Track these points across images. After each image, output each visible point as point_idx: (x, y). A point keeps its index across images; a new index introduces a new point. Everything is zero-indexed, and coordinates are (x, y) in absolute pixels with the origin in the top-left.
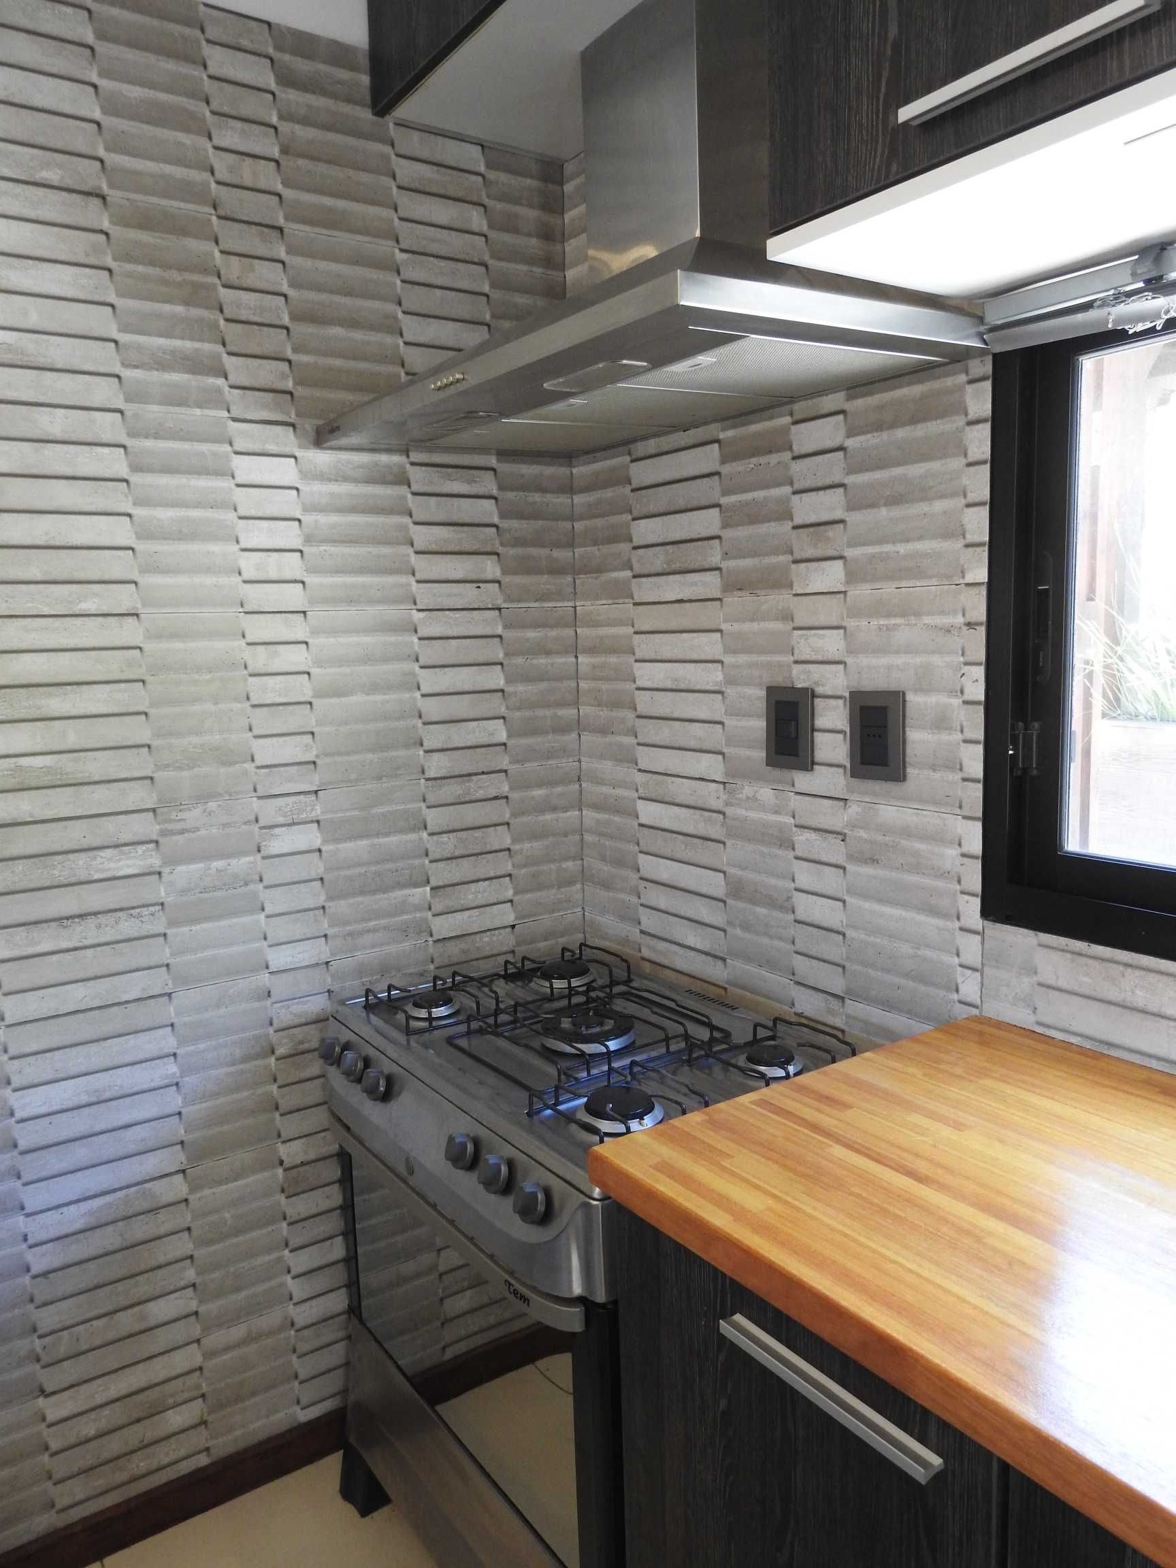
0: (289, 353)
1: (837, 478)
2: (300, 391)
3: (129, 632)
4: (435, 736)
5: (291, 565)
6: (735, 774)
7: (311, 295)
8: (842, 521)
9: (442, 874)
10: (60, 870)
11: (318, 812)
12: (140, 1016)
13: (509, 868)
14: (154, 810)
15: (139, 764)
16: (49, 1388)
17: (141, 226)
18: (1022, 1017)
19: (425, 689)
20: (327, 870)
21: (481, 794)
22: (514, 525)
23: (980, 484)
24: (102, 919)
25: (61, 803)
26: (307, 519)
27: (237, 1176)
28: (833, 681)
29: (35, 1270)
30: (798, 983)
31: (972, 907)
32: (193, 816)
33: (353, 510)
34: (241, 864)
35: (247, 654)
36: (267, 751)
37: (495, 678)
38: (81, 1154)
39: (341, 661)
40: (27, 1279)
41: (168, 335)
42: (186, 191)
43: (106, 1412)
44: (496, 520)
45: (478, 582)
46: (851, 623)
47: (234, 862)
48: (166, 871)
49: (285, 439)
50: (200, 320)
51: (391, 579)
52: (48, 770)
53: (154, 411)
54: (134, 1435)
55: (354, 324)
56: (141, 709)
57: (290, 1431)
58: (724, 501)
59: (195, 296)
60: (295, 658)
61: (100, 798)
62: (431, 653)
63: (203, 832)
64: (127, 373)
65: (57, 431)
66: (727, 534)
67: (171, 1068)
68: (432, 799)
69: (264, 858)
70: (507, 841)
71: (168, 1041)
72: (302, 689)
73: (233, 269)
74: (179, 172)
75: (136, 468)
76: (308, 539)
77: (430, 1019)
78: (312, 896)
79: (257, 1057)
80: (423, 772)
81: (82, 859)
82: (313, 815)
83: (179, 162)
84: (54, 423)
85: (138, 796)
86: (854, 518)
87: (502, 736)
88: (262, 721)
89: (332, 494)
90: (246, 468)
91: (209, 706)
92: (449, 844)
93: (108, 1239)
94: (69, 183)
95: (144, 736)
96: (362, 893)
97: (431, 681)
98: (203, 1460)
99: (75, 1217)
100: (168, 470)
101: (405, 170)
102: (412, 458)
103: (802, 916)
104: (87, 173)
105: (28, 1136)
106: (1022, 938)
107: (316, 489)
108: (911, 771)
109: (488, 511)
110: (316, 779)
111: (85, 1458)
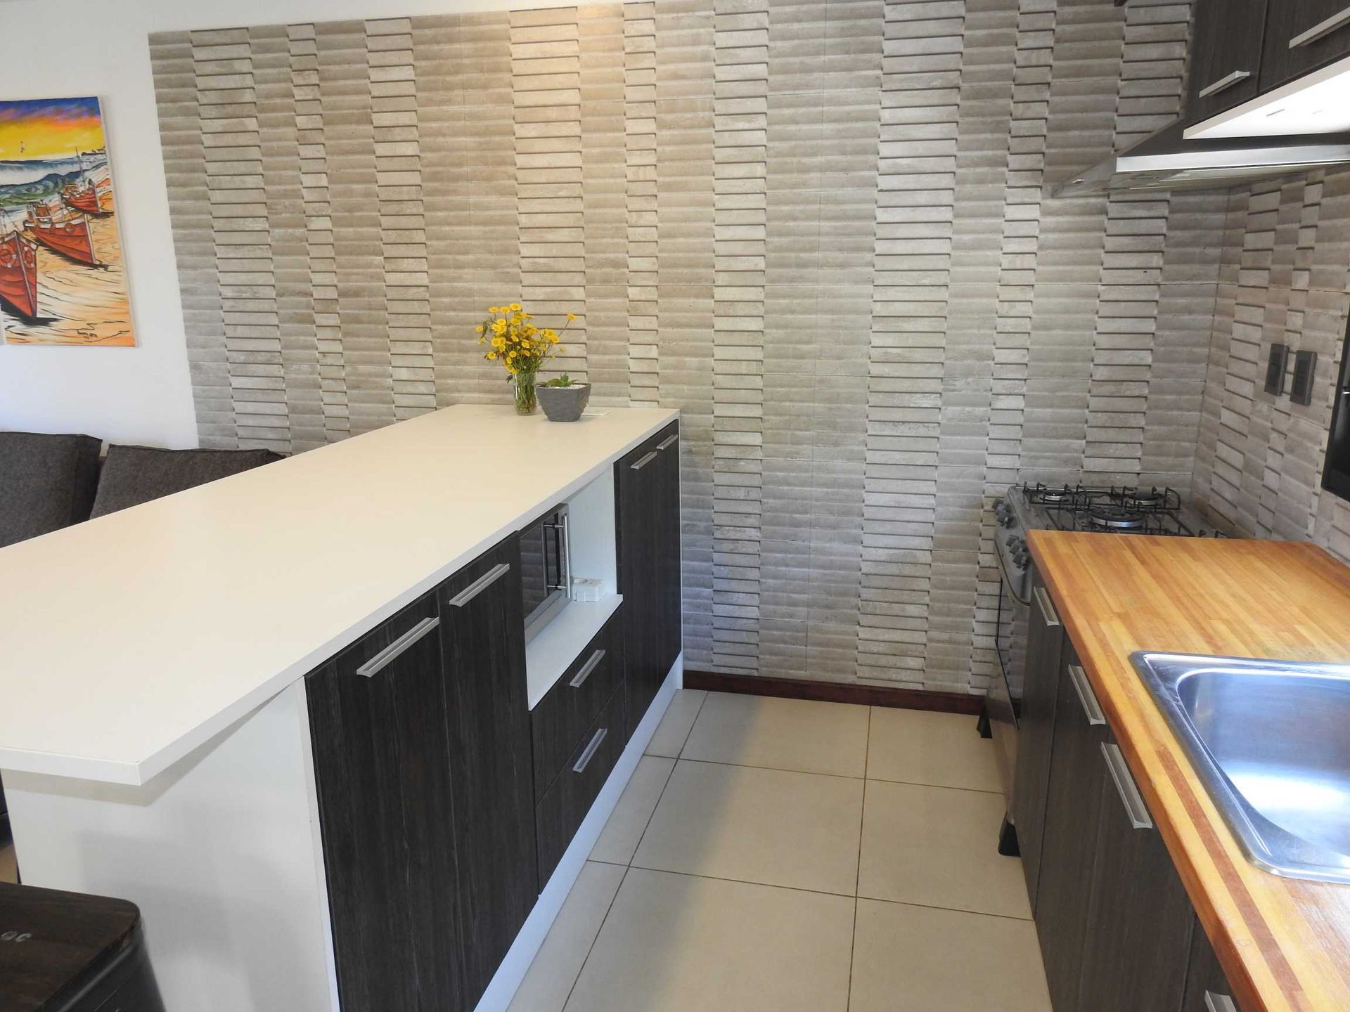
0: (1044, 149)
1: (1315, 222)
2: (1047, 169)
3: (943, 294)
4: (1102, 357)
5: (1030, 261)
6: (1256, 395)
7: (1062, 116)
8: (1312, 248)
9: (1094, 435)
10: (897, 400)
11: (1024, 390)
12: (921, 472)
13: (1141, 439)
14: (942, 379)
15: (938, 356)
16: (861, 623)
17: (975, 98)
18: (1323, 544)
19: (1100, 330)
20: (1025, 421)
21: (1128, 393)
22: (1178, 234)
24: (912, 425)
25: (902, 370)
26: (1042, 237)
27: (955, 562)
28: (1296, 347)
29: (863, 571)
30: (1258, 522)
31: (1318, 479)
32: (959, 384)
33: (1069, 230)
34: (980, 411)
35: (999, 306)
36: (1002, 356)
37: (1150, 326)
38: (888, 527)
39: (1047, 311)
40: (859, 573)
41: (981, 149)
42: (1000, 76)
43: (882, 644)
44: (1164, 231)
45: (1145, 269)
46: (1307, 310)
47: (977, 409)
48: (943, 408)
49: (1036, 195)
50: (998, 140)
51: (1088, 268)
52: (898, 355)
53: (969, 188)
54: (891, 660)
55: (1084, 127)
56: (942, 330)
57: (963, 695)
58: (1279, 227)
59: (999, 127)
60: (1024, 309)
61: (917, 370)
62: (1106, 310)
63: (963, 392)
64: (959, 171)
65: (923, 202)
66: (1276, 248)
67: (932, 501)
68: (1095, 392)
69: (992, 409)
70: (1143, 423)
71: (933, 489)
72: (1027, 325)
73: (1019, 110)
74: (997, 67)
75: (956, 216)
76: (1041, 247)
78: (1015, 432)
79: (974, 507)
80: (1091, 376)
81: (907, 397)
82: (1022, 391)
83: (998, 62)
84: (922, 198)
85: (936, 371)
86: (1318, 246)
87: (1149, 360)
88: (1001, 340)
89: (1057, 223)
90: (1011, 212)
91: (975, 331)
92: (1102, 419)
93: (894, 569)
94: (944, 85)
95: (943, 343)
96: (1044, 436)
97: (1105, 325)
98: (920, 687)
99: (882, 554)
100: (972, 216)
101: (1131, 33)
102: (1112, 198)
103: (1266, 482)
104: (954, 78)
105: (869, 513)
106: (1331, 499)
107: (1050, 221)
108: (1313, 400)
109: (1161, 226)
110: (1026, 373)
111: (871, 660)
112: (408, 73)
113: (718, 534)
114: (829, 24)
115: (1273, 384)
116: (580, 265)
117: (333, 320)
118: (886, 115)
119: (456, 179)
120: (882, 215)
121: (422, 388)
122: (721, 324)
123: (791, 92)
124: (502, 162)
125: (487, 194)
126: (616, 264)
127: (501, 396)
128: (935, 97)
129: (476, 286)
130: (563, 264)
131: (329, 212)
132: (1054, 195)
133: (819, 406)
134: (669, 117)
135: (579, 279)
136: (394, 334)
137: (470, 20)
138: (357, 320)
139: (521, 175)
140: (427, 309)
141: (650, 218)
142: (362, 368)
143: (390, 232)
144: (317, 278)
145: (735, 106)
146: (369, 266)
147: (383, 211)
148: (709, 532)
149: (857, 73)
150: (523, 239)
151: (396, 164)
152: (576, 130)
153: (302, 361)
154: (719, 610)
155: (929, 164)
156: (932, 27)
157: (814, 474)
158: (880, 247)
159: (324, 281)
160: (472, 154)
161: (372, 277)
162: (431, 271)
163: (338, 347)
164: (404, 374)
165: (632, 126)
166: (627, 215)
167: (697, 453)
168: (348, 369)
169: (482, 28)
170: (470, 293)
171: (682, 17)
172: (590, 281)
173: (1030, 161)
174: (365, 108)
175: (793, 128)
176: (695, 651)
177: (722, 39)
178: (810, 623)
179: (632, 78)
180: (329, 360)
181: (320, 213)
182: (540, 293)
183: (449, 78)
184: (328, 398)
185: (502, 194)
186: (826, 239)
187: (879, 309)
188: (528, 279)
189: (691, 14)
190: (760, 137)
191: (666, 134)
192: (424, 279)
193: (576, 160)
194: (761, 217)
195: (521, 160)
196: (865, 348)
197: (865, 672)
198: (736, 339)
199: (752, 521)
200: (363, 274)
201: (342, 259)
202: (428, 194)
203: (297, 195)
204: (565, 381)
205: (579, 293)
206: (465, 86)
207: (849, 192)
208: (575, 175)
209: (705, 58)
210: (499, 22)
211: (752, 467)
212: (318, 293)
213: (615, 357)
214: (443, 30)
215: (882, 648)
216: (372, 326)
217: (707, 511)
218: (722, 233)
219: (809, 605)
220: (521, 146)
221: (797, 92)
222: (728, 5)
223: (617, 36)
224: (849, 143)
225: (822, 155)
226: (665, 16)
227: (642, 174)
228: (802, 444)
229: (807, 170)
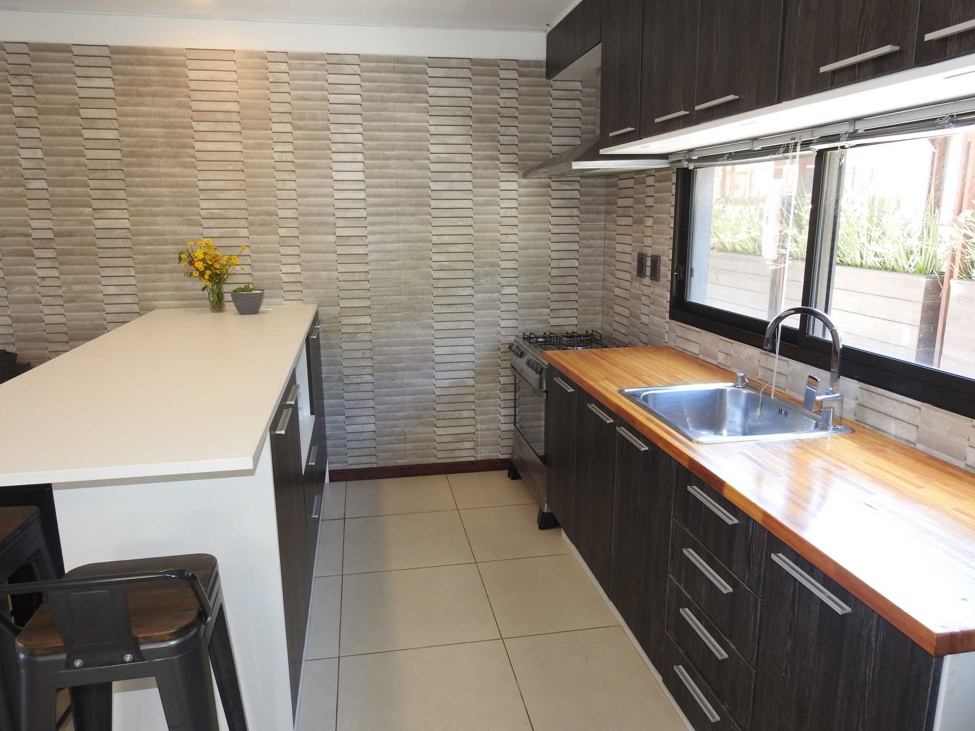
0: (517, 152)
1: (652, 194)
2: (520, 163)
3: (470, 231)
4: (554, 264)
5: (514, 212)
6: (632, 278)
7: (525, 135)
8: (653, 206)
9: (554, 305)
10: (449, 292)
11: (517, 283)
12: (466, 333)
13: (576, 306)
14: (473, 278)
15: (470, 265)
16: (437, 426)
17: (480, 123)
18: (672, 344)
19: (552, 249)
20: (519, 300)
21: (568, 282)
22: (585, 199)
23: (673, 199)
24: (458, 306)
25: (450, 274)
26: (519, 199)
27: (487, 383)
28: (650, 254)
29: (437, 394)
30: (641, 341)
31: (667, 315)
32: (483, 281)
33: (533, 196)
34: (495, 296)
35: (500, 237)
36: (504, 264)
37: (575, 246)
38: (449, 367)
39: (526, 240)
40: (434, 396)
41: (485, 151)
42: (492, 111)
43: (450, 437)
44: (578, 197)
45: (571, 216)
46: (653, 236)
47: (493, 295)
48: (475, 295)
49: (515, 177)
50: (493, 146)
51: (544, 216)
52: (448, 266)
53: (480, 172)
54: (457, 445)
55: (536, 141)
56: (471, 251)
57: (497, 459)
58: (634, 196)
59: (492, 139)
60: (513, 238)
61: (460, 274)
62: (554, 238)
63: (484, 286)
64: (474, 162)
65: (456, 179)
66: (635, 206)
67: (472, 349)
68: (552, 283)
69: (501, 295)
70: (576, 298)
71: (472, 342)
72: (515, 247)
73: (503, 130)
74: (490, 106)
75: (474, 187)
76: (519, 205)
77: (537, 341)
78: (513, 307)
79: (495, 350)
80: (550, 274)
81: (454, 290)
82: (515, 284)
83: (490, 103)
84: (455, 176)
85: (469, 274)
86: (655, 206)
87: (577, 265)
88: (503, 256)
89: (527, 192)
90: (503, 186)
91: (489, 251)
92: (557, 296)
93: (453, 391)
94: (463, 114)
95: (472, 258)
96: (529, 308)
97: (554, 247)
98: (473, 459)
99: (446, 383)
100: (483, 187)
101: (555, 94)
102: (552, 180)
103: (642, 321)
104: (467, 111)
105: (437, 359)
106: (674, 323)
107: (522, 190)
108: (661, 279)
109: (576, 194)
110: (517, 274)
111: (445, 446)
112: (108, 83)
113: (346, 381)
114: (396, 75)
115: (641, 272)
116: (244, 214)
117: (50, 253)
118: (432, 129)
119: (149, 156)
120: (433, 186)
121: (128, 299)
123: (376, 113)
124: (184, 146)
125: (174, 167)
126: (269, 214)
127: (190, 302)
128: (459, 121)
129: (168, 228)
130: (232, 214)
131: (45, 176)
132: (524, 177)
133: (404, 298)
134: (301, 123)
135: (243, 223)
136: (102, 262)
137: (156, 52)
138: (71, 253)
139: (198, 155)
140: (129, 244)
141: (292, 185)
142: (77, 288)
143: (97, 191)
144: (35, 224)
145: (343, 119)
146: (81, 214)
147: (91, 177)
148: (340, 380)
149: (413, 104)
150: (201, 197)
151: (100, 144)
152: (237, 128)
153: (25, 284)
154: (350, 429)
155: (458, 158)
156: (454, 82)
157: (404, 339)
158: (434, 204)
159: (41, 226)
160: (161, 140)
161: (83, 223)
162: (131, 218)
163: (55, 273)
164: (112, 290)
165: (276, 127)
166: (276, 183)
167: (330, 332)
168: (64, 288)
169: (164, 58)
170: (162, 234)
171: (305, 63)
172: (252, 224)
173: (510, 158)
174: (73, 104)
175: (378, 133)
176: (336, 457)
177: (332, 78)
178: (407, 430)
179: (274, 97)
180: (47, 282)
181: (37, 177)
182: (216, 232)
183: (141, 89)
184: (47, 310)
185: (185, 167)
186: (402, 199)
187: (435, 239)
188: (206, 223)
189: (311, 62)
190: (359, 138)
191: (298, 133)
192: (126, 224)
193: (239, 147)
194: (362, 186)
195: (198, 146)
196: (429, 262)
197: (441, 455)
198: (351, 259)
199: (368, 370)
200: (75, 221)
201: (57, 210)
202: (128, 165)
203: (15, 163)
204: (247, 289)
205: (244, 232)
206: (154, 95)
207: (414, 172)
208: (236, 156)
209: (322, 89)
210: (178, 55)
211: (366, 337)
212: (35, 234)
213: (273, 273)
214: (135, 57)
215: (450, 438)
216: (85, 257)
217: (339, 367)
218: (338, 195)
219: (406, 418)
220: (197, 136)
221: (380, 113)
222: (335, 59)
223: (263, 71)
224: (412, 143)
225: (397, 150)
226: (294, 61)
227: (284, 157)
228: (396, 321)
229: (389, 158)
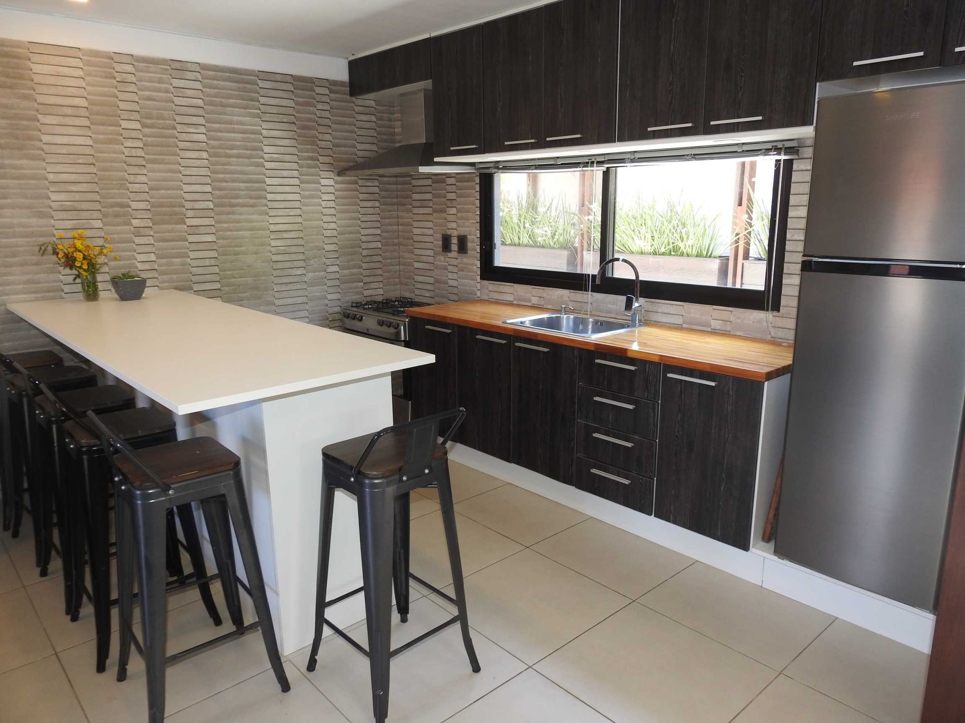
0: (332, 155)
1: (455, 191)
2: (334, 163)
3: (299, 220)
4: (364, 246)
5: (332, 204)
6: (436, 254)
7: (337, 141)
8: (455, 200)
9: (366, 280)
10: (286, 273)
11: (338, 263)
12: (301, 307)
13: (382, 279)
14: (304, 260)
15: (301, 249)
17: (302, 129)
18: (486, 298)
19: (362, 234)
20: (340, 277)
21: (375, 260)
22: (383, 193)
23: (478, 196)
24: (294, 284)
25: (286, 257)
26: (336, 193)
28: (455, 233)
31: (478, 277)
32: (312, 262)
33: (345, 191)
34: (322, 274)
35: (323, 224)
36: (328, 248)
37: (378, 231)
39: (343, 227)
41: (307, 152)
42: (310, 120)
44: (378, 192)
45: (374, 207)
46: (458, 221)
47: (320, 273)
48: (306, 274)
49: (332, 175)
50: (314, 149)
51: (354, 207)
52: (284, 250)
53: (305, 170)
55: (345, 146)
56: (302, 237)
58: (433, 192)
59: (313, 143)
60: (333, 226)
61: (294, 257)
62: (363, 225)
63: (314, 266)
64: (299, 162)
66: (435, 200)
68: (363, 261)
69: (327, 273)
70: (381, 273)
71: (307, 315)
72: (335, 233)
73: (321, 136)
74: (310, 116)
75: (301, 183)
76: (336, 198)
78: (337, 283)
80: (361, 254)
81: (290, 270)
82: (337, 264)
83: (310, 114)
84: (285, 173)
85: (301, 257)
86: (458, 199)
87: (380, 246)
88: (326, 240)
89: (341, 187)
90: (323, 182)
91: (315, 237)
92: (367, 272)
94: (289, 121)
95: (303, 243)
96: (348, 283)
97: (363, 232)
100: (307, 183)
101: (357, 109)
102: (359, 178)
103: (449, 285)
104: (292, 119)
106: (486, 282)
107: (338, 186)
108: (468, 252)
109: (376, 190)
110: (338, 255)
114: (232, 84)
115: (446, 247)
116: (97, 206)
118: (265, 132)
120: (268, 181)
122: (191, 238)
123: (217, 116)
124: (30, 138)
125: (20, 159)
126: (121, 205)
127: (43, 295)
128: (285, 127)
129: (16, 221)
130: (84, 206)
132: (339, 174)
133: (249, 280)
134: (149, 121)
135: (96, 215)
139: (45, 147)
141: (143, 179)
145: (187, 120)
149: (248, 110)
150: (52, 189)
152: (86, 123)
155: (287, 158)
156: (280, 94)
158: (269, 196)
160: (4, 131)
165: (125, 124)
166: (127, 177)
170: (11, 226)
171: (150, 67)
172: (105, 216)
173: (327, 160)
175: (220, 134)
177: (176, 83)
179: (122, 96)
182: (69, 224)
185: (32, 159)
186: (243, 193)
187: (272, 228)
188: (57, 215)
189: (156, 66)
190: (203, 138)
191: (147, 131)
194: (208, 180)
195: (45, 138)
196: (269, 248)
198: (201, 246)
205: (98, 224)
207: (252, 169)
208: (86, 150)
209: (167, 91)
213: (127, 262)
218: (187, 188)
220: (45, 129)
221: (220, 116)
222: (178, 66)
223: (110, 70)
224: (249, 144)
225: (236, 150)
226: (140, 64)
227: (134, 152)
228: (243, 300)
229: (230, 156)
